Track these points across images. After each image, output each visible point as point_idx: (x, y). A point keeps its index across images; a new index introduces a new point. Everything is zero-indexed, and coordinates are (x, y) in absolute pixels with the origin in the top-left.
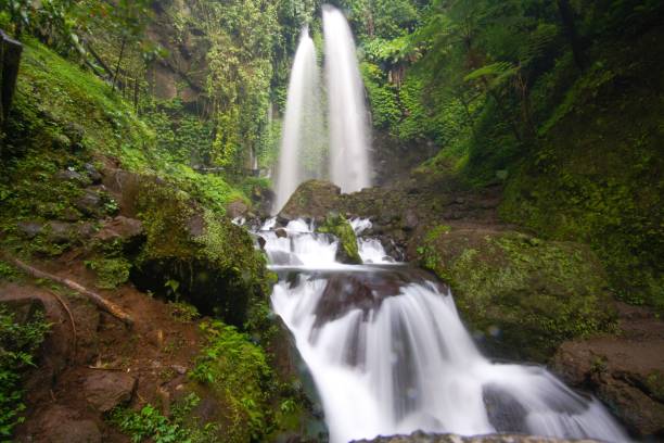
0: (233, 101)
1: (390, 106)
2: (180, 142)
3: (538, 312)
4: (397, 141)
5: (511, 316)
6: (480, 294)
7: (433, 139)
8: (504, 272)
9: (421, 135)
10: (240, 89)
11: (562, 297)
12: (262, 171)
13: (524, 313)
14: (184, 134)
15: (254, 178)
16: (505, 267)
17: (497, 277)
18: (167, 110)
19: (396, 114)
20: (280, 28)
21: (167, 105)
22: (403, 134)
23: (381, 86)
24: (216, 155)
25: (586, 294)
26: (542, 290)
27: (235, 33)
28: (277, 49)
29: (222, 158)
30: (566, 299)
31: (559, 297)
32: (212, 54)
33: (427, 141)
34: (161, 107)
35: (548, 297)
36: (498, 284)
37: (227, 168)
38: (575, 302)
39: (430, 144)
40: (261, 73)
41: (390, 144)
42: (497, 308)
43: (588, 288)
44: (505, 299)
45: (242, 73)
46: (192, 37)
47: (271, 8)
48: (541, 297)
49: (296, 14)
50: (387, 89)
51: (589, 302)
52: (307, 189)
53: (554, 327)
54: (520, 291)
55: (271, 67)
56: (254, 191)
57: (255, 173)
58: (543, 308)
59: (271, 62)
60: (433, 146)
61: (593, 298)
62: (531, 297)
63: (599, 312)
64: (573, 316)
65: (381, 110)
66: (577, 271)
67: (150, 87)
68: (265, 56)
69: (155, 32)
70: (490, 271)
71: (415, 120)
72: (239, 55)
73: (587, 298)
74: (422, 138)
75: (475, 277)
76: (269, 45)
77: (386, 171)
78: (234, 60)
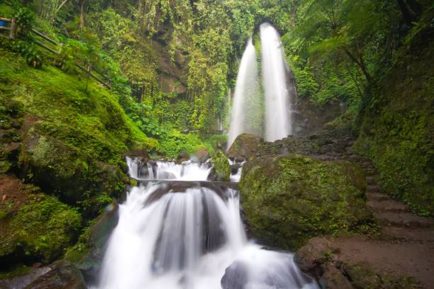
0: (203, 89)
1: (310, 81)
2: (177, 117)
3: (296, 212)
4: (316, 105)
5: (277, 215)
6: (256, 197)
7: (344, 101)
8: (275, 182)
9: (334, 99)
10: (209, 82)
11: (315, 201)
12: (225, 131)
13: (286, 212)
14: (178, 112)
15: (218, 136)
16: (277, 178)
17: (270, 186)
18: (169, 99)
19: (315, 86)
20: (231, 43)
21: (169, 96)
22: (320, 99)
23: (302, 69)
24: (194, 122)
25: (339, 199)
26: (299, 195)
27: (205, 50)
28: (230, 55)
29: (198, 124)
30: (319, 203)
31: (314, 202)
32: (191, 64)
33: (339, 103)
34: (165, 98)
35: (305, 201)
36: (269, 190)
37: (201, 130)
38: (327, 205)
39: (341, 105)
40: (220, 70)
41: (311, 107)
42: (267, 208)
43: (341, 195)
44: (272, 201)
45: (210, 72)
46: (182, 56)
47: (225, 31)
48: (299, 201)
49: (241, 32)
50: (307, 70)
51: (341, 207)
52: (240, 140)
53: (310, 225)
54: (282, 195)
55: (227, 67)
56: (217, 143)
57: (221, 132)
58: (300, 209)
59: (227, 63)
60: (344, 106)
61: (345, 203)
62: (290, 201)
63: (350, 215)
64: (325, 217)
65: (303, 85)
66: (334, 182)
67: (160, 87)
68: (223, 60)
69: (163, 57)
70: (265, 181)
71: (329, 89)
72: (207, 62)
73: (339, 203)
74: (335, 101)
75: (255, 185)
76: (225, 54)
77: (308, 125)
78: (204, 65)
